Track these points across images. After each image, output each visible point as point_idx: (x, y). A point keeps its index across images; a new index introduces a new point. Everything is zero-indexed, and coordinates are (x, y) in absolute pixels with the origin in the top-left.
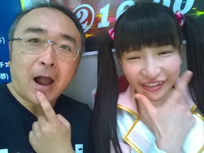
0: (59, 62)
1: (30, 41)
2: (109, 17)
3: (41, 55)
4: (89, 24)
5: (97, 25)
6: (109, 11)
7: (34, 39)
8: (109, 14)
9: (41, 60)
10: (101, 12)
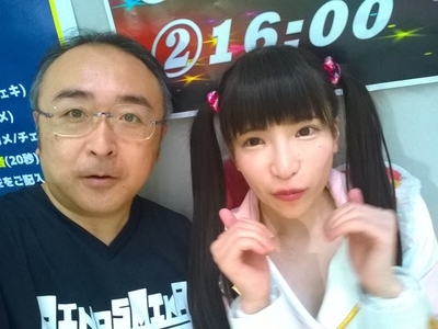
0: (122, 145)
1: (67, 114)
2: (230, 43)
3: (88, 138)
4: (191, 57)
5: (208, 59)
6: (231, 32)
7: (74, 110)
8: (231, 38)
9: (90, 147)
10: (215, 34)
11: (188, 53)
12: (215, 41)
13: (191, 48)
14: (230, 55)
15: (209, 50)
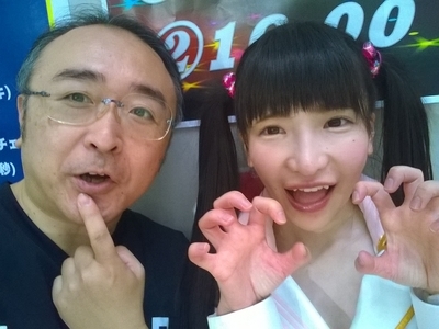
1: (67, 97)
2: (233, 48)
4: (190, 62)
5: (208, 65)
6: (235, 35)
7: (75, 94)
8: (234, 42)
9: (90, 138)
10: (217, 38)
11: (187, 58)
12: (216, 45)
13: (191, 52)
14: (233, 60)
15: (210, 54)
